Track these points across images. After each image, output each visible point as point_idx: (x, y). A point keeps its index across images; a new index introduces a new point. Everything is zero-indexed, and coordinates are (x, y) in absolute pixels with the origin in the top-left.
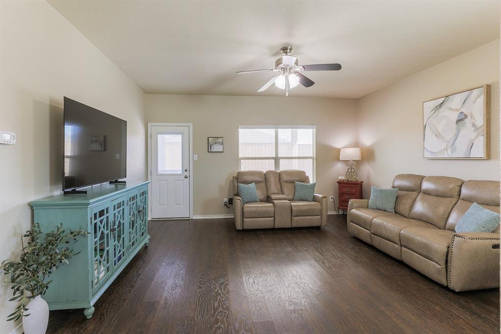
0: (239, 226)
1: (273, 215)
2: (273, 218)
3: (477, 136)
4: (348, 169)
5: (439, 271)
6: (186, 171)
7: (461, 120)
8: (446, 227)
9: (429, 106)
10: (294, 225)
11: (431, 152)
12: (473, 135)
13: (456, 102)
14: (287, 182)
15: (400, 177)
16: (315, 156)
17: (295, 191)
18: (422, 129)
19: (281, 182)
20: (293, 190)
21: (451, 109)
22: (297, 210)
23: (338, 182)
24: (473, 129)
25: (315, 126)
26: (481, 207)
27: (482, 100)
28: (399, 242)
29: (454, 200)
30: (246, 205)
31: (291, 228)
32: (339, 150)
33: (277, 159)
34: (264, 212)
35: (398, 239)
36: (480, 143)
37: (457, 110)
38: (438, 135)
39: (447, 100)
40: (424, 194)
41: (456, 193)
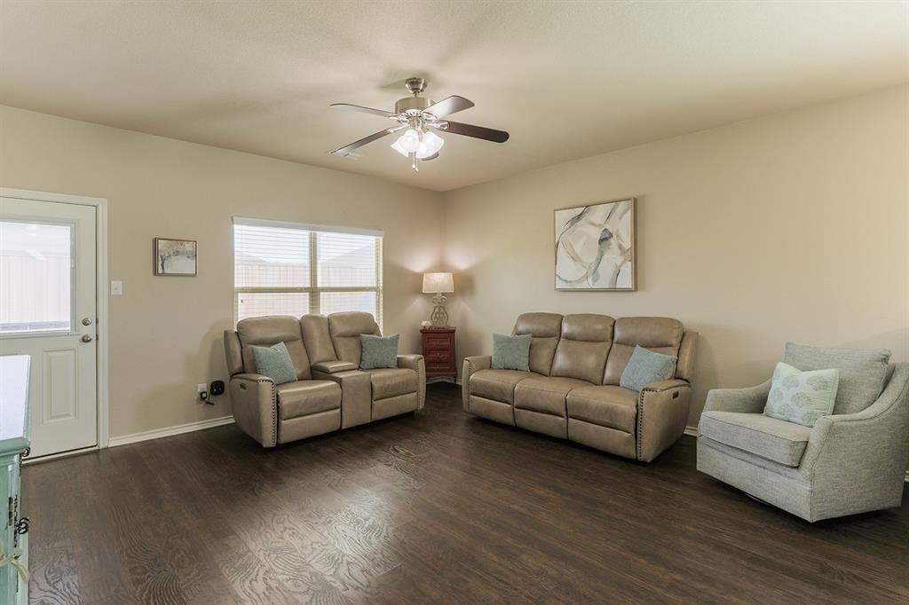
0: (268, 440)
1: (339, 404)
2: (339, 410)
3: (624, 262)
4: (435, 308)
5: (628, 441)
6: (85, 323)
7: (606, 239)
8: (605, 382)
9: (563, 217)
10: (377, 416)
11: (566, 281)
12: (620, 260)
13: (598, 214)
14: (345, 336)
15: (526, 317)
16: (381, 285)
17: (362, 351)
18: (553, 248)
19: (334, 335)
20: (358, 352)
21: (593, 224)
22: (382, 388)
23: (421, 331)
24: (619, 252)
25: (383, 232)
26: (647, 351)
27: (629, 215)
28: (564, 413)
29: (608, 345)
30: (282, 391)
31: (371, 423)
32: (420, 277)
33: (314, 292)
34: (323, 400)
35: (564, 408)
36: (627, 270)
37: (600, 225)
38: (575, 258)
39: (587, 212)
40: (567, 341)
41: (609, 335)
